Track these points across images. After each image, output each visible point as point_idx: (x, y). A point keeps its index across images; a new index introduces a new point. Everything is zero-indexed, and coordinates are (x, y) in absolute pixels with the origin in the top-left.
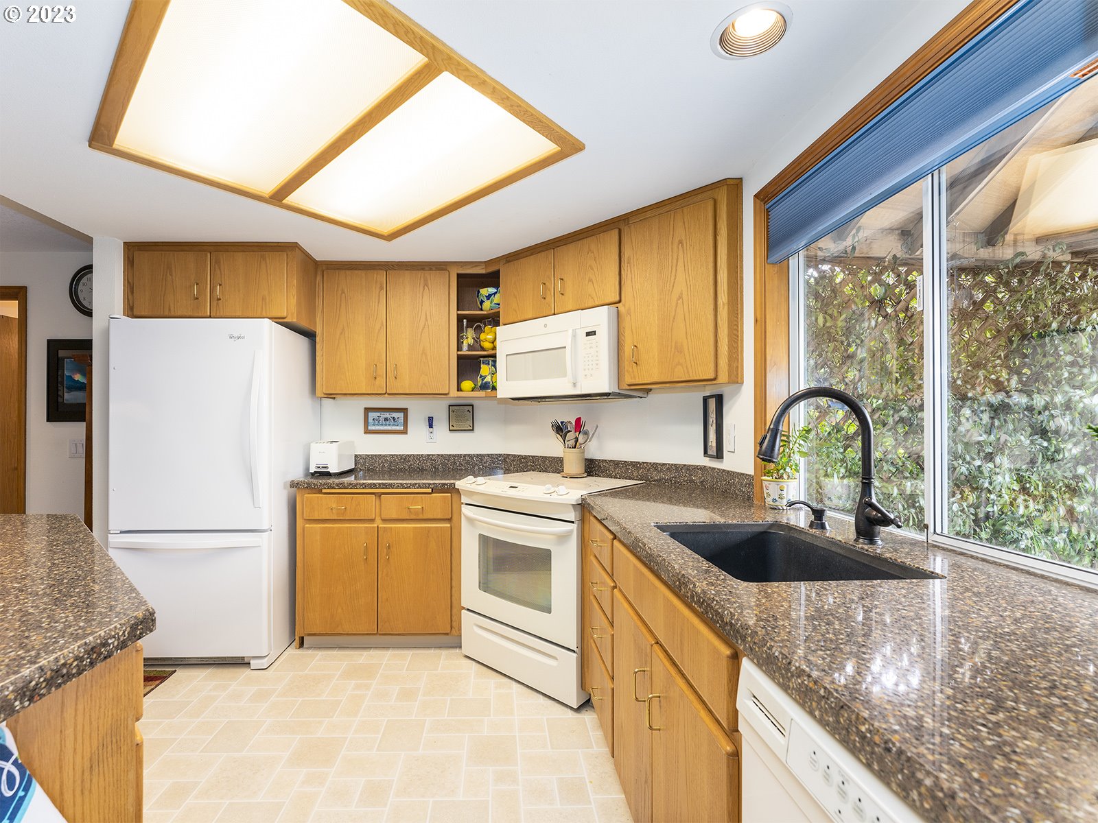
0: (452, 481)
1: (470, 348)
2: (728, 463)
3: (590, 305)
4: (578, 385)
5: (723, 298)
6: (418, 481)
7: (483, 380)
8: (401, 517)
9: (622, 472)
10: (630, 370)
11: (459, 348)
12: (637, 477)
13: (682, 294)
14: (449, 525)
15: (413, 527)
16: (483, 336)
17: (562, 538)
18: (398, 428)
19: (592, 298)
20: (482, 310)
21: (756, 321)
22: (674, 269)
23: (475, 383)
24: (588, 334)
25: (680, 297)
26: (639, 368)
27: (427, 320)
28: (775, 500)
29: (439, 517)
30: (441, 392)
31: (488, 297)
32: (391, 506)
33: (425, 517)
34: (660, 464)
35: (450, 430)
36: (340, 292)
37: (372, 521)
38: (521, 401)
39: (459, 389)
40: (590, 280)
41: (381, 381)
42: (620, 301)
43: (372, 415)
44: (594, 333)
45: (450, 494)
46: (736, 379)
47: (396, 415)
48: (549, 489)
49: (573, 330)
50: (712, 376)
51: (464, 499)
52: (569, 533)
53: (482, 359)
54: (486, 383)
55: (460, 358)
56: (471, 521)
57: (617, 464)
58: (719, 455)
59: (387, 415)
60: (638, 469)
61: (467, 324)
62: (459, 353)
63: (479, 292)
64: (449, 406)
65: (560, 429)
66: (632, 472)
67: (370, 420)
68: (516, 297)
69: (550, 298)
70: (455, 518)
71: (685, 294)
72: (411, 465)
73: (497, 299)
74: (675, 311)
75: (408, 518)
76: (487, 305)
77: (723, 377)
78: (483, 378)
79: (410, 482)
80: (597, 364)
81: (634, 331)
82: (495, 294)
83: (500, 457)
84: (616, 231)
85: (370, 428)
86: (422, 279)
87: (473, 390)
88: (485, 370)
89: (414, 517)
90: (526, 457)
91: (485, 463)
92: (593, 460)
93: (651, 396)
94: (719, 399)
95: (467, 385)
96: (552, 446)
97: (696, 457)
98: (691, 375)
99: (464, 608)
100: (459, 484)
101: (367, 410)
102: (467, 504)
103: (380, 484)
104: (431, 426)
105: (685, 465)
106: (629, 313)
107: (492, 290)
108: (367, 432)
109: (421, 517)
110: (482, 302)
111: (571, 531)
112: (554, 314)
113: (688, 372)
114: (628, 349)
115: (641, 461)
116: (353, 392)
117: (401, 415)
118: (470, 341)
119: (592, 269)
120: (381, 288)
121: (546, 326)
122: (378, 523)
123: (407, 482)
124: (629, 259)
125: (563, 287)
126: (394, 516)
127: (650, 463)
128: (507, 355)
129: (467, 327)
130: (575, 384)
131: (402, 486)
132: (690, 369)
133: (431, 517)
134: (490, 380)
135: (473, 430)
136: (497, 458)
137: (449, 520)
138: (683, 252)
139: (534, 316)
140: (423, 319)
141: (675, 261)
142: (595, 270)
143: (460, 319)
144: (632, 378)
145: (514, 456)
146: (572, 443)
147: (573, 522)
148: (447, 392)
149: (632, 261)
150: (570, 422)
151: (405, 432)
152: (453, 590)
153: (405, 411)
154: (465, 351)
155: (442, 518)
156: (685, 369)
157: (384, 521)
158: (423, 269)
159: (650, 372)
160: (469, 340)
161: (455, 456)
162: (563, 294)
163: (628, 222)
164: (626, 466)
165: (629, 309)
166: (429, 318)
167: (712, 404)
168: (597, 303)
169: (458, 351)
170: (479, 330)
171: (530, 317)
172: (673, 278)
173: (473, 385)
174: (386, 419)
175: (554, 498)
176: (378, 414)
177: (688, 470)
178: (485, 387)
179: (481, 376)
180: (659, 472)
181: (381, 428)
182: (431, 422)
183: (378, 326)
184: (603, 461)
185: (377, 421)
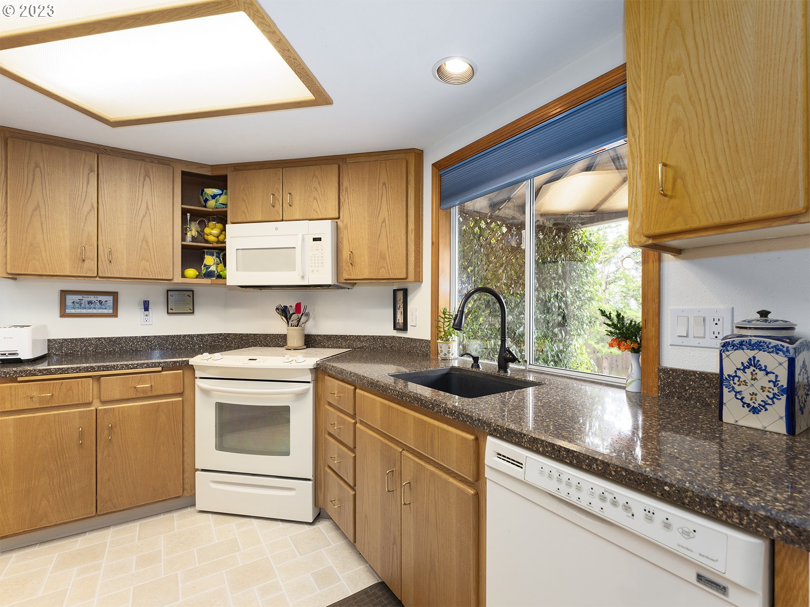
0: (187, 359)
1: (194, 239)
2: (411, 334)
3: (315, 217)
4: (306, 278)
5: (412, 226)
6: (146, 361)
7: (207, 269)
8: (125, 397)
9: (334, 343)
10: (347, 268)
11: (183, 239)
12: (345, 346)
13: (385, 219)
14: (181, 399)
15: (141, 405)
16: (207, 230)
17: (300, 395)
18: (106, 311)
19: (316, 212)
20: (205, 207)
21: (433, 243)
22: (380, 201)
23: (199, 270)
24: (315, 239)
25: (384, 221)
26: (353, 267)
27: (148, 209)
28: (445, 355)
29: (170, 392)
30: (164, 278)
31: (214, 197)
32: (113, 386)
33: (154, 394)
34: (362, 336)
35: (168, 313)
37: (89, 404)
38: (248, 289)
39: (183, 276)
40: (315, 198)
41: (92, 263)
42: (339, 218)
43: (70, 299)
44: (320, 239)
45: (181, 371)
46: (419, 279)
47: (103, 298)
48: (288, 359)
49: (302, 235)
50: (404, 276)
51: (198, 374)
52: (306, 391)
53: (206, 250)
54: (211, 272)
55: (184, 247)
56: (206, 392)
57: (329, 337)
58: (405, 328)
59: (92, 298)
60: (346, 340)
61: (190, 218)
62: (184, 243)
63: (203, 191)
64: (168, 291)
65: (284, 312)
66: (341, 343)
67: (69, 303)
68: (244, 201)
69: (278, 207)
70: (187, 392)
71: (387, 219)
72: (122, 347)
73: (222, 199)
74: (381, 230)
75: (134, 397)
76: (212, 203)
77: (411, 277)
78: (208, 267)
79: (136, 362)
80: (322, 263)
81: (350, 241)
82: (220, 195)
83: (220, 336)
84: (337, 166)
85: (68, 311)
86: (143, 170)
87: (197, 277)
88: (209, 260)
89: (142, 395)
90: (247, 335)
91: (205, 342)
92: (311, 335)
93: (356, 288)
94: (405, 292)
95: (191, 272)
96: (278, 326)
97: (386, 330)
98: (391, 274)
99: (198, 470)
100: (193, 361)
101: (64, 293)
102: (201, 378)
103: (99, 367)
104: (146, 309)
105: (380, 336)
106: (346, 227)
107: (216, 191)
108: (63, 315)
109: (149, 394)
110: (206, 200)
111: (308, 389)
112: (283, 220)
113: (389, 273)
114: (345, 254)
115: (348, 334)
116: (52, 274)
117: (110, 299)
118: (194, 233)
119: (317, 190)
120: (91, 170)
121: (276, 229)
122: (97, 405)
123: (134, 362)
124: (347, 188)
125: (291, 200)
126: (118, 397)
127: (355, 336)
128: (237, 249)
129: (190, 220)
130: (303, 277)
131: (128, 367)
132: (390, 271)
133: (162, 393)
134: (215, 270)
135: (193, 313)
136: (217, 337)
137: (181, 394)
138: (386, 191)
139: (263, 220)
140: (144, 206)
141: (380, 196)
142: (319, 191)
143: (184, 212)
144: (348, 275)
145: (236, 335)
146: (295, 322)
147: (309, 382)
148: (171, 278)
149: (349, 190)
150: (291, 306)
151: (115, 315)
152: (185, 455)
153: (115, 295)
154: (188, 242)
155: (173, 393)
156: (387, 271)
157: (104, 402)
158: (143, 160)
159: (363, 271)
160: (193, 231)
161: (174, 336)
162: (291, 206)
163: (346, 161)
164: (337, 339)
165: (347, 225)
166: (150, 207)
167: (400, 295)
168: (320, 217)
169: (182, 241)
170: (203, 225)
171: (260, 219)
172: (379, 207)
173: (197, 273)
174: (90, 302)
175: (294, 365)
176: (80, 297)
177: (382, 339)
178: (209, 275)
179: (205, 265)
180: (362, 342)
181: (84, 311)
182: (146, 306)
183: (87, 208)
184: (318, 335)
185: (78, 304)
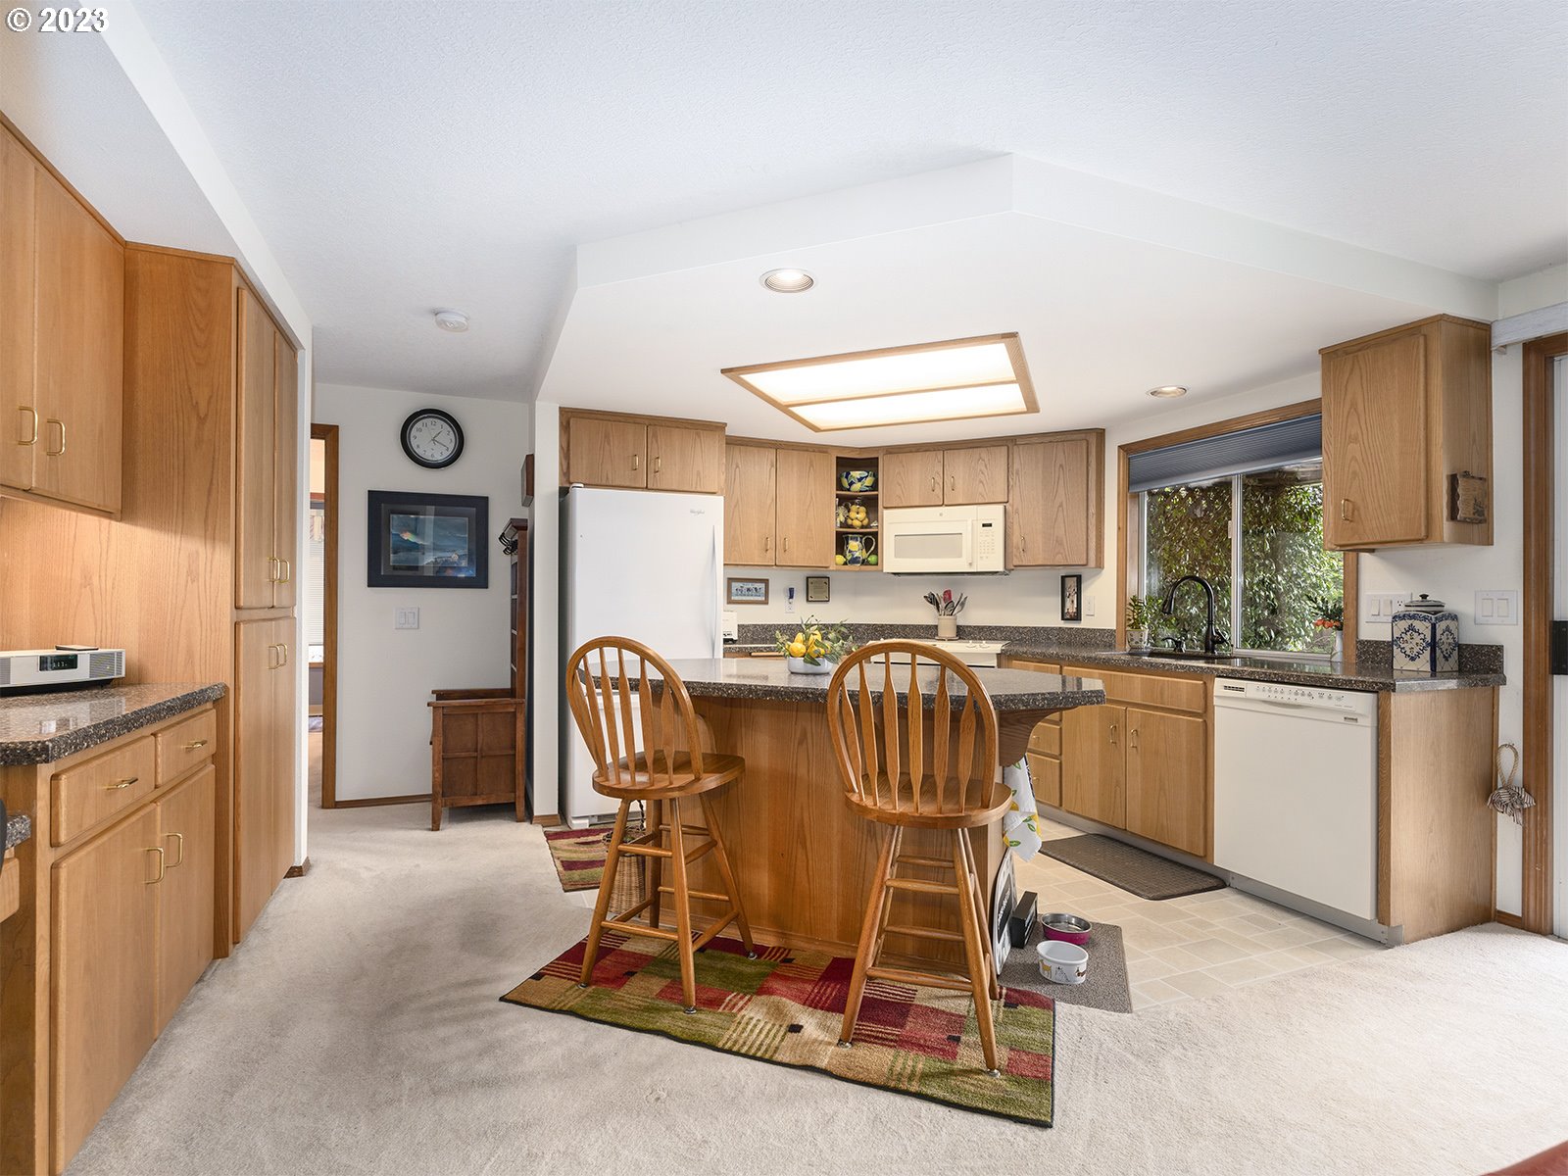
3: (980, 501)
4: (974, 565)
5: (1092, 510)
10: (1017, 554)
13: (1062, 503)
18: (759, 599)
19: (983, 497)
21: (1119, 528)
22: (1056, 484)
23: (845, 557)
24: (983, 525)
25: (1061, 505)
26: (1025, 553)
30: (824, 565)
35: (807, 601)
36: (734, 466)
39: (835, 563)
40: (981, 482)
41: (771, 553)
42: (1007, 502)
43: (735, 586)
44: (988, 525)
46: (1100, 565)
47: (758, 585)
49: (970, 521)
50: (1083, 562)
54: (856, 558)
57: (981, 629)
59: (750, 585)
60: (1001, 632)
62: (839, 529)
64: (809, 578)
65: (932, 600)
67: (734, 591)
69: (939, 492)
71: (1064, 502)
74: (1057, 515)
77: (1092, 563)
78: (852, 553)
80: (992, 549)
81: (1022, 525)
84: (1007, 447)
85: (732, 598)
87: (844, 564)
88: (853, 545)
94: (1079, 578)
95: (839, 559)
96: (924, 615)
97: (1055, 621)
98: (1069, 560)
101: (732, 580)
104: (791, 597)
105: (1043, 627)
106: (1013, 512)
108: (729, 602)
112: (942, 505)
113: (1066, 559)
114: (1016, 539)
115: (1004, 625)
116: (745, 563)
117: (763, 586)
121: (941, 515)
125: (953, 485)
128: (895, 536)
130: (969, 564)
132: (1068, 557)
135: (828, 601)
138: (1064, 473)
139: (922, 505)
142: (986, 474)
144: (1017, 561)
146: (944, 612)
149: (1020, 472)
151: (766, 602)
153: (766, 582)
156: (1064, 556)
159: (1035, 557)
165: (1014, 509)
167: (1071, 583)
168: (988, 501)
171: (917, 504)
172: (1055, 491)
173: (844, 560)
174: (748, 590)
175: (980, 650)
176: (743, 584)
177: (1046, 630)
178: (854, 561)
179: (850, 551)
180: (1021, 634)
181: (745, 598)
182: (791, 593)
183: (769, 502)
184: (967, 627)
185: (740, 591)
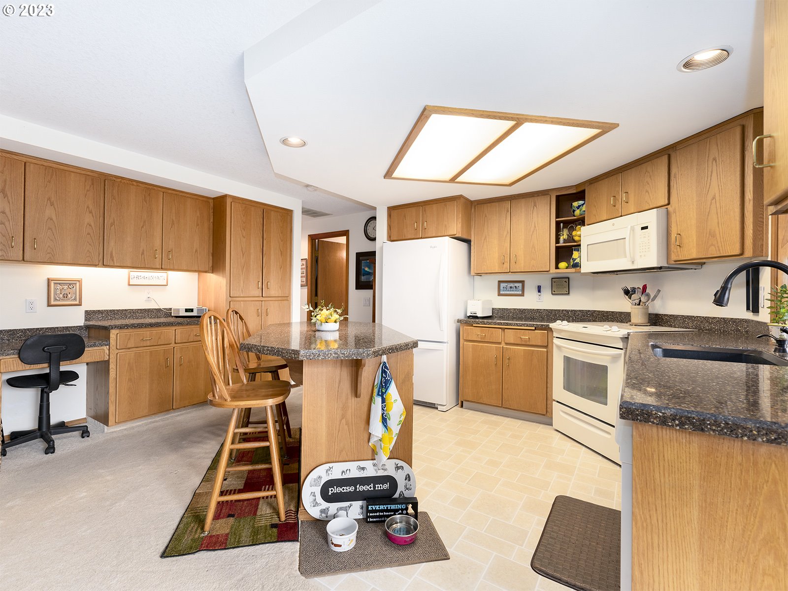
0: (548, 324)
1: (565, 241)
4: (636, 262)
5: (749, 195)
6: (526, 323)
7: (574, 261)
8: (516, 343)
9: (679, 323)
10: (675, 251)
11: (557, 241)
12: (692, 327)
13: (715, 195)
14: (546, 350)
15: (524, 349)
16: (574, 233)
17: (615, 359)
18: (518, 293)
20: (575, 216)
22: (709, 179)
23: (568, 262)
24: (643, 228)
26: (681, 249)
27: (535, 227)
29: (539, 344)
30: (544, 270)
31: (578, 207)
32: (510, 336)
33: (531, 344)
34: (711, 318)
35: (552, 294)
36: (484, 216)
37: (500, 343)
38: (599, 274)
39: (557, 267)
40: (647, 192)
41: (507, 265)
42: (669, 204)
43: (502, 285)
44: (647, 228)
45: (546, 331)
46: (761, 254)
47: (517, 285)
48: (607, 328)
49: (632, 226)
50: (738, 252)
51: (555, 335)
52: (619, 356)
53: (573, 248)
54: (577, 263)
55: (557, 248)
56: (559, 347)
57: (676, 317)
59: (512, 285)
60: (693, 321)
61: (563, 226)
62: (557, 245)
63: (572, 204)
64: (552, 278)
65: (628, 292)
66: (688, 323)
67: (501, 288)
68: (595, 207)
69: (618, 206)
70: (550, 345)
71: (717, 195)
72: (526, 315)
73: (584, 208)
74: (710, 208)
75: (520, 343)
76: (577, 212)
77: (749, 252)
78: (574, 260)
79: (521, 323)
80: (648, 248)
81: (678, 224)
82: (583, 205)
83: (589, 312)
84: (666, 156)
85: (501, 292)
86: (533, 203)
87: (567, 268)
88: (575, 254)
89: (523, 343)
91: (577, 315)
92: (657, 314)
95: (563, 265)
96: (623, 305)
97: (741, 312)
98: (722, 252)
99: (554, 400)
100: (552, 325)
101: (500, 282)
102: (557, 337)
103: (504, 323)
104: (539, 291)
106: (675, 211)
107: (581, 202)
108: (499, 295)
109: (528, 343)
110: (574, 211)
111: (621, 355)
112: (621, 216)
113: (720, 250)
114: (673, 237)
116: (491, 272)
117: (520, 285)
118: (565, 237)
119: (648, 184)
120: (508, 211)
121: (614, 224)
122: (503, 345)
123: (520, 322)
124: (675, 175)
125: (627, 197)
126: (512, 342)
127: (703, 317)
128: (588, 245)
129: (563, 228)
130: (633, 262)
131: (517, 325)
132: (721, 248)
133: (535, 344)
134: (579, 261)
135: (568, 294)
136: (586, 313)
137: (546, 347)
138: (717, 166)
139: (607, 218)
140: (533, 225)
141: (710, 173)
143: (558, 224)
144: (677, 256)
145: (599, 312)
146: (637, 301)
147: (621, 349)
148: (548, 270)
149: (678, 176)
150: (638, 288)
151: (523, 295)
153: (522, 282)
154: (561, 244)
155: (541, 345)
156: (717, 248)
157: (507, 344)
158: (533, 196)
159: (690, 252)
160: (564, 235)
161: (556, 310)
162: (627, 202)
163: (676, 148)
164: (683, 319)
165: (675, 209)
166: (536, 225)
169: (556, 243)
170: (572, 229)
171: (605, 219)
172: (708, 185)
173: (567, 265)
174: (511, 287)
175: (609, 333)
176: (506, 284)
178: (575, 266)
179: (573, 259)
180: (710, 324)
181: (508, 293)
182: (539, 289)
183: (505, 233)
185: (505, 288)
